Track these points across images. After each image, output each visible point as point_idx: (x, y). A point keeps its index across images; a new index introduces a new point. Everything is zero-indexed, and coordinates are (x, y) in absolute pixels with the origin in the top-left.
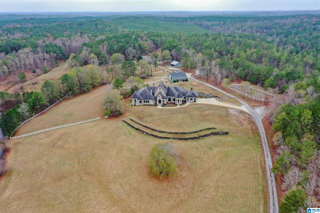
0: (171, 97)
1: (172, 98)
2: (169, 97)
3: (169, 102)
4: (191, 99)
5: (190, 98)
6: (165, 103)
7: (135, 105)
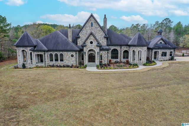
0: (118, 48)
1: (121, 50)
2: (112, 48)
3: (114, 60)
4: (164, 54)
5: (160, 52)
6: (105, 61)
7: (24, 66)
